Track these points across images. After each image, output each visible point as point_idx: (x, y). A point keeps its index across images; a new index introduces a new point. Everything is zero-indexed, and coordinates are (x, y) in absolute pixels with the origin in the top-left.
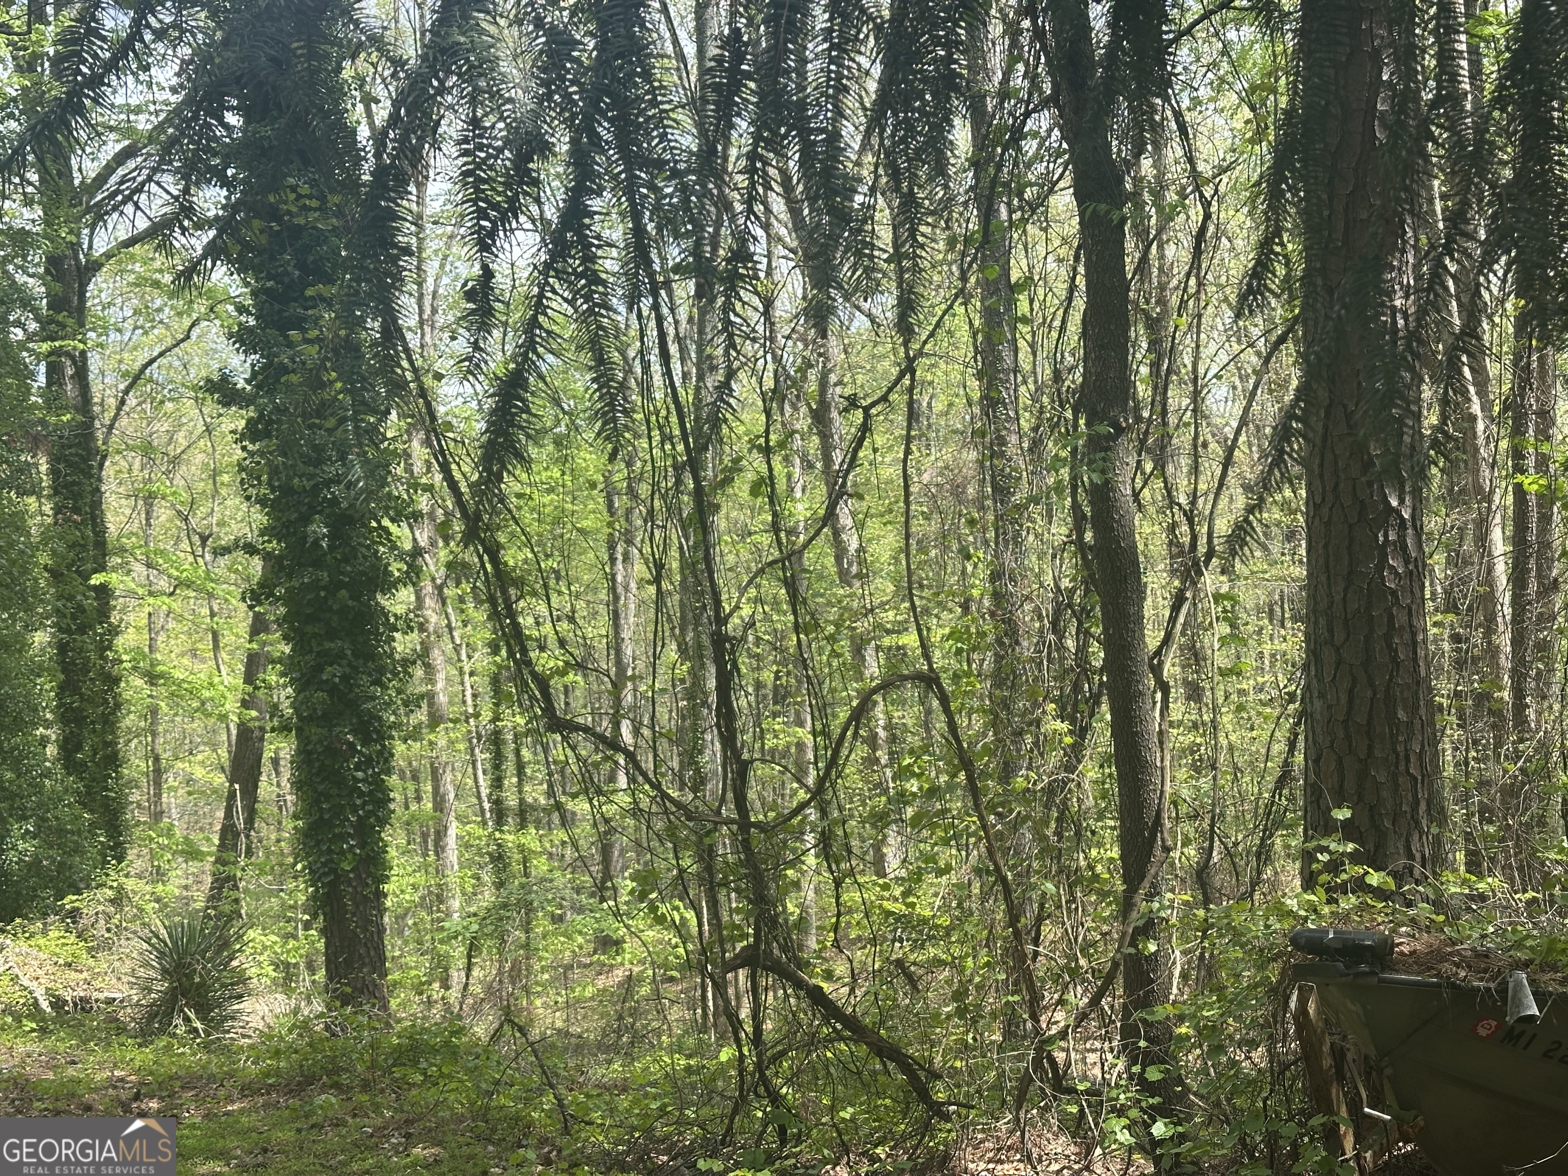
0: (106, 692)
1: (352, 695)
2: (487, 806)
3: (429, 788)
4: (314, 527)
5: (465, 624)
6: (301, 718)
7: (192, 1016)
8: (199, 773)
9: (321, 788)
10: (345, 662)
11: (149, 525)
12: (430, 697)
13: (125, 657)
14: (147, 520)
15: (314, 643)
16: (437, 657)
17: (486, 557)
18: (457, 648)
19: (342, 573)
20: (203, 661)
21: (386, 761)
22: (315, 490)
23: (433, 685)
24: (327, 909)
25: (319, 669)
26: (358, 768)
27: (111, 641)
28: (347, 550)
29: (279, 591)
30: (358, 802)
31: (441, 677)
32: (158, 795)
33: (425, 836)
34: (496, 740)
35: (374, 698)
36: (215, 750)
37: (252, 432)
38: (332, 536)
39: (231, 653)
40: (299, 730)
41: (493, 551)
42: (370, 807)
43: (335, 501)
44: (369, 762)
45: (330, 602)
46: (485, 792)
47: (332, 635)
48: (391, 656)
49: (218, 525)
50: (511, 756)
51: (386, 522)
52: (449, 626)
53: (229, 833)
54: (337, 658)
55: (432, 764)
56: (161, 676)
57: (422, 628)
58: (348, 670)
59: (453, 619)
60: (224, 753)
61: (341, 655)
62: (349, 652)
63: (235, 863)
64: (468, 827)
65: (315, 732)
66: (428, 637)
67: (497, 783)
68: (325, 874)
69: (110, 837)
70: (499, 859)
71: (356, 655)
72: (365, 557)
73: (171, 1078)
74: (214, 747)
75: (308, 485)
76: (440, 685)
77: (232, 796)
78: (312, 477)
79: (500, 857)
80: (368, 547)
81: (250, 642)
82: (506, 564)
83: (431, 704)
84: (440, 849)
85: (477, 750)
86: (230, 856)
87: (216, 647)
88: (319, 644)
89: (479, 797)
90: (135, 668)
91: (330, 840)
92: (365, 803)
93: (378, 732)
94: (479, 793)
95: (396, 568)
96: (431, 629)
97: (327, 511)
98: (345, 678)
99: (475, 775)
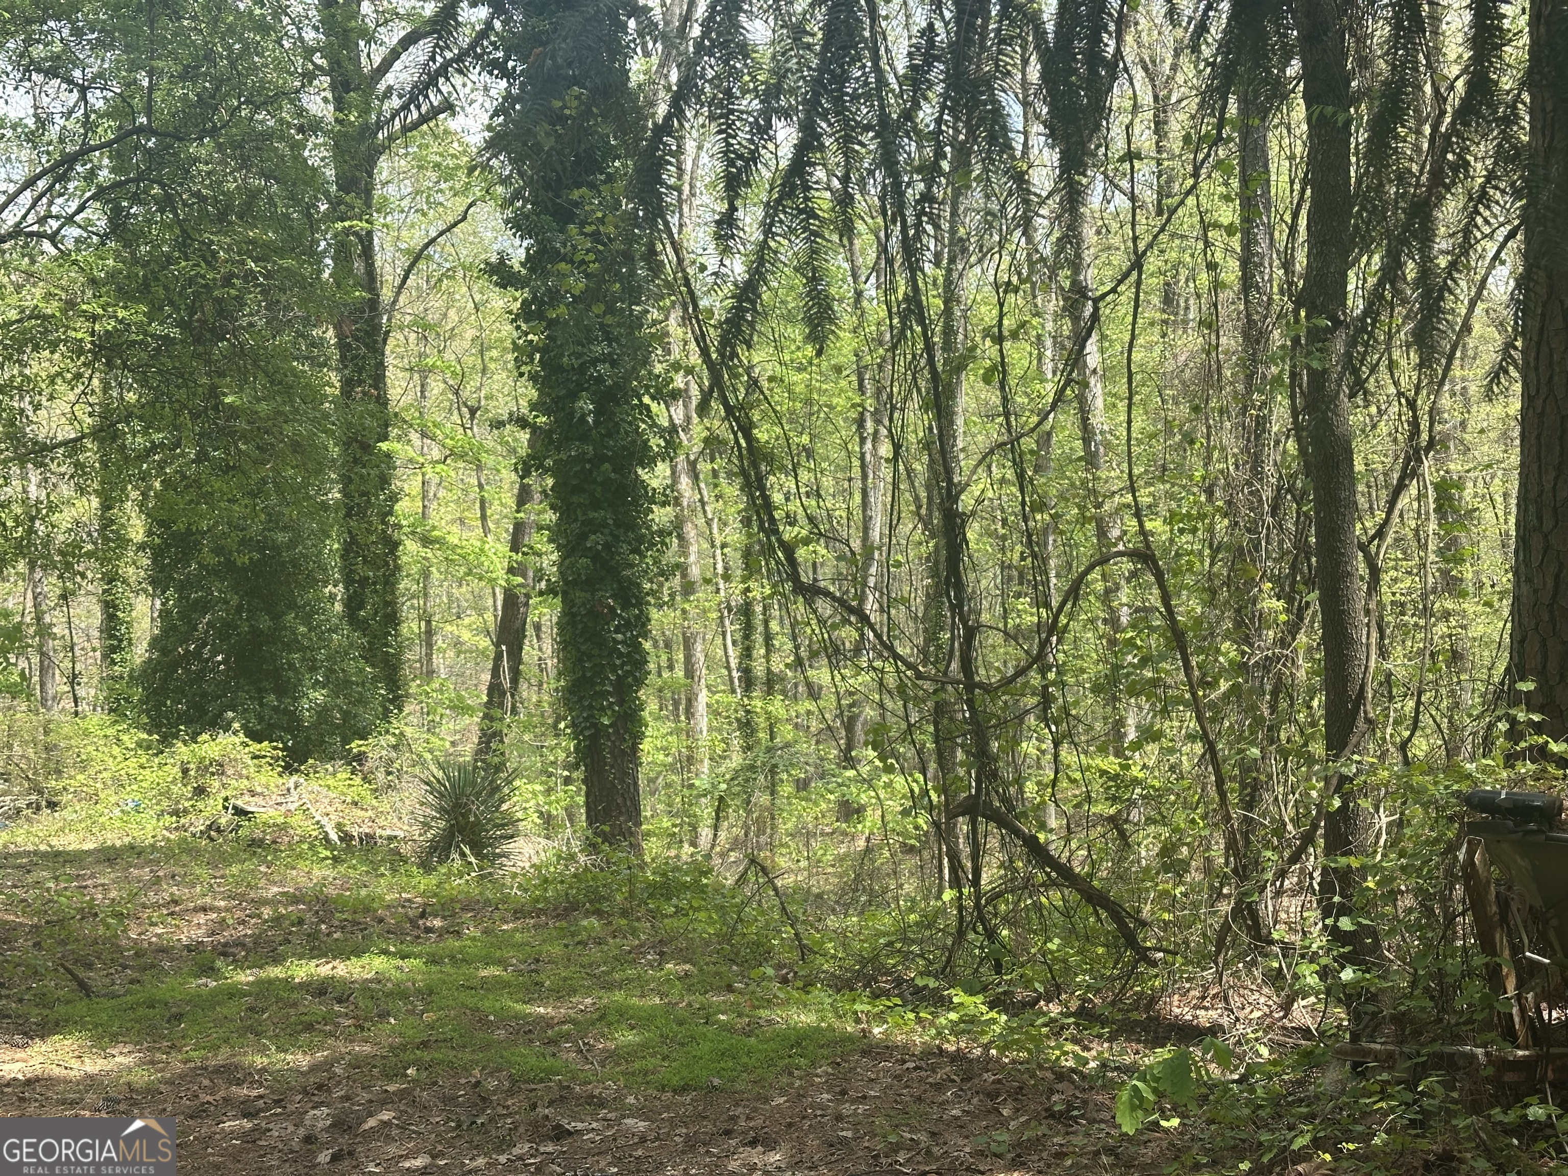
0: (386, 555)
1: (613, 563)
2: (736, 674)
3: (681, 657)
4: (581, 403)
5: (718, 497)
6: (567, 583)
7: (468, 851)
8: (466, 636)
9: (584, 648)
10: (606, 531)
11: (423, 396)
12: (682, 568)
13: (404, 523)
14: (422, 392)
15: (579, 512)
16: (690, 531)
17: (740, 434)
18: (709, 523)
19: (606, 448)
20: (471, 529)
21: (644, 625)
22: (583, 369)
23: (686, 557)
24: (588, 761)
25: (584, 536)
26: (617, 631)
27: (392, 507)
28: (611, 425)
29: (549, 462)
30: (618, 662)
31: (693, 549)
32: (429, 656)
33: (676, 704)
34: (746, 610)
35: (632, 566)
36: (481, 615)
37: (527, 313)
38: (597, 413)
39: (497, 523)
40: (565, 594)
41: (747, 429)
42: (628, 668)
43: (600, 380)
44: (627, 625)
45: (595, 474)
46: (734, 663)
47: (595, 505)
48: (649, 528)
49: (486, 398)
50: (760, 629)
51: (646, 400)
52: (701, 501)
53: (495, 689)
54: (598, 527)
55: (684, 634)
56: (437, 541)
57: (677, 502)
58: (609, 538)
59: (705, 493)
60: (489, 616)
61: (604, 525)
62: (610, 522)
63: (502, 719)
64: (717, 697)
65: (580, 595)
66: (682, 510)
67: (747, 653)
68: (586, 728)
69: (390, 691)
70: (747, 726)
71: (618, 525)
72: (627, 433)
73: (452, 900)
74: (480, 612)
75: (576, 363)
76: (692, 558)
77: (498, 657)
78: (579, 356)
79: (748, 723)
80: (630, 423)
81: (518, 511)
82: (757, 440)
83: (684, 575)
84: (690, 714)
85: (727, 622)
86: (498, 713)
87: (484, 517)
88: (584, 514)
89: (728, 668)
90: (413, 533)
91: (591, 697)
92: (623, 664)
93: (637, 598)
94: (728, 662)
95: (656, 443)
96: (685, 504)
97: (594, 388)
98: (607, 546)
99: (725, 646)
